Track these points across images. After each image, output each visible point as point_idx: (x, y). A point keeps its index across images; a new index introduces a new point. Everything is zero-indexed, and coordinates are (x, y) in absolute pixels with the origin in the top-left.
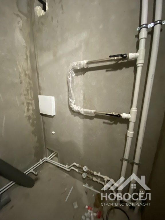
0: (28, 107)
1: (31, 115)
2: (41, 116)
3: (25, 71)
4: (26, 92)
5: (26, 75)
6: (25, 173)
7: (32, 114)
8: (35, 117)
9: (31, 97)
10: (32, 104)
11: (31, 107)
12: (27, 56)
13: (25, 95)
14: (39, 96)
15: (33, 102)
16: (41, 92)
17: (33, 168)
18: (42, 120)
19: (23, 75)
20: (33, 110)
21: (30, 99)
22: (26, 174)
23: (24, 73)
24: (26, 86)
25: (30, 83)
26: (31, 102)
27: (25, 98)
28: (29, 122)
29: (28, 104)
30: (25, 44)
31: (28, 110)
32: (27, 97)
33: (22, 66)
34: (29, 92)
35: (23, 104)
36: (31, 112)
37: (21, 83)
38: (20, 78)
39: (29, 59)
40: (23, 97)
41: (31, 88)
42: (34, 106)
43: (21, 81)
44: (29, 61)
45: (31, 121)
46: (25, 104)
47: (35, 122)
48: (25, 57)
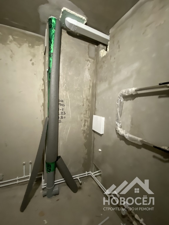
0: (85, 123)
1: (85, 130)
2: (93, 132)
3: (87, 97)
4: (85, 112)
5: (87, 99)
6: (73, 176)
7: (87, 129)
8: (88, 132)
9: (88, 116)
10: (87, 121)
11: (86, 124)
12: (90, 86)
13: (84, 114)
14: (94, 116)
15: (89, 119)
16: (96, 112)
17: (79, 176)
18: (93, 135)
19: (85, 100)
20: (88, 126)
21: (87, 118)
22: (74, 178)
23: (86, 98)
24: (86, 108)
25: (89, 106)
26: (87, 120)
27: (84, 116)
28: (84, 135)
29: (85, 121)
30: (90, 79)
31: (84, 125)
32: (85, 116)
33: (86, 94)
34: (87, 112)
35: (82, 120)
36: (86, 127)
37: (83, 105)
38: (83, 102)
39: (91, 88)
40: (82, 116)
41: (89, 109)
42: (89, 123)
43: (83, 104)
44: (91, 90)
45: (85, 135)
46: (83, 121)
47: (88, 136)
48: (89, 87)
